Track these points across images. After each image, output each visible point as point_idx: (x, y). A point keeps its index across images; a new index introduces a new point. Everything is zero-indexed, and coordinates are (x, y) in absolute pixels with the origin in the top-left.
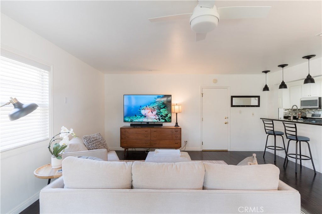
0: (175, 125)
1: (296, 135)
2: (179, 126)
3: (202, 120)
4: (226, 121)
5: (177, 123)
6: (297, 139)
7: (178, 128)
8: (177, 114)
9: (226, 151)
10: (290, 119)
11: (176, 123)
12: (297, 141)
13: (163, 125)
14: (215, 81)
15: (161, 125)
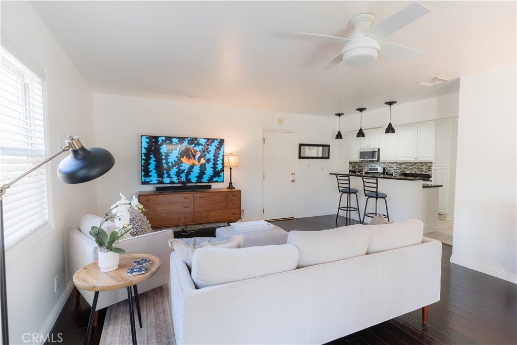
0: (228, 186)
1: (377, 192)
2: (234, 188)
3: (264, 178)
4: (293, 178)
5: (232, 183)
6: (377, 196)
7: (234, 190)
8: (231, 169)
9: (292, 219)
10: (362, 174)
11: (230, 184)
12: (377, 198)
13: (212, 187)
14: (281, 122)
15: (210, 187)
